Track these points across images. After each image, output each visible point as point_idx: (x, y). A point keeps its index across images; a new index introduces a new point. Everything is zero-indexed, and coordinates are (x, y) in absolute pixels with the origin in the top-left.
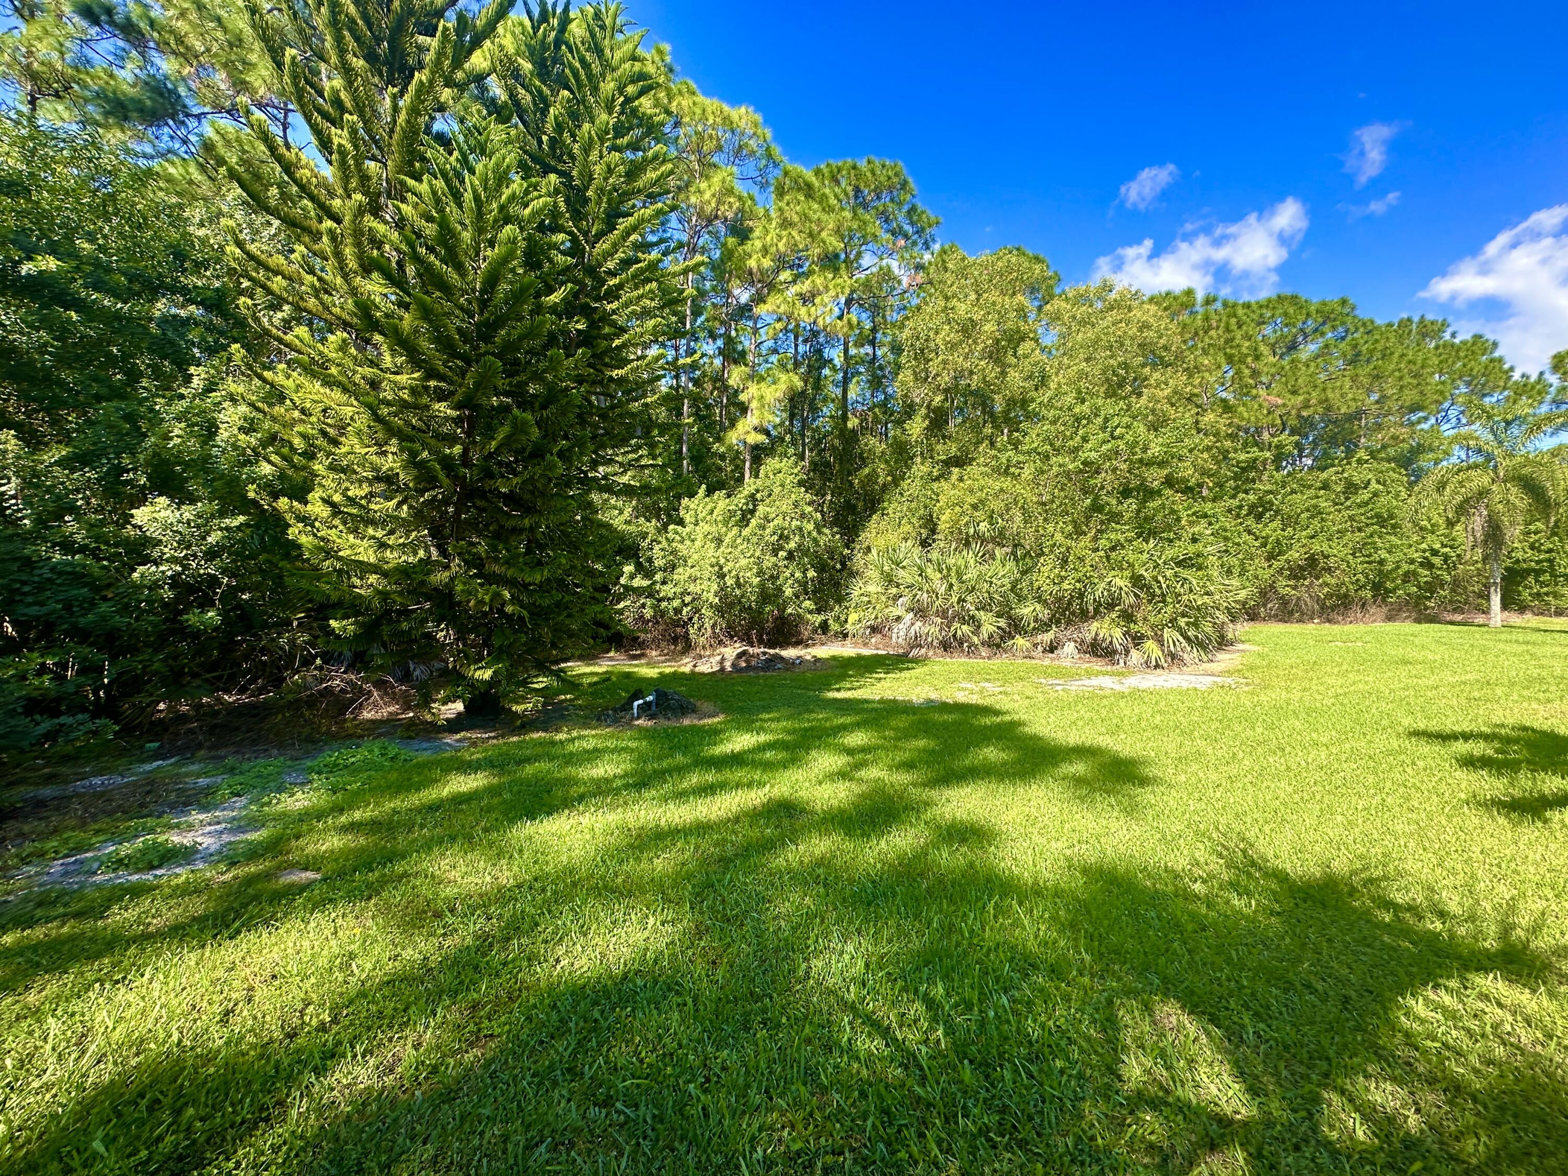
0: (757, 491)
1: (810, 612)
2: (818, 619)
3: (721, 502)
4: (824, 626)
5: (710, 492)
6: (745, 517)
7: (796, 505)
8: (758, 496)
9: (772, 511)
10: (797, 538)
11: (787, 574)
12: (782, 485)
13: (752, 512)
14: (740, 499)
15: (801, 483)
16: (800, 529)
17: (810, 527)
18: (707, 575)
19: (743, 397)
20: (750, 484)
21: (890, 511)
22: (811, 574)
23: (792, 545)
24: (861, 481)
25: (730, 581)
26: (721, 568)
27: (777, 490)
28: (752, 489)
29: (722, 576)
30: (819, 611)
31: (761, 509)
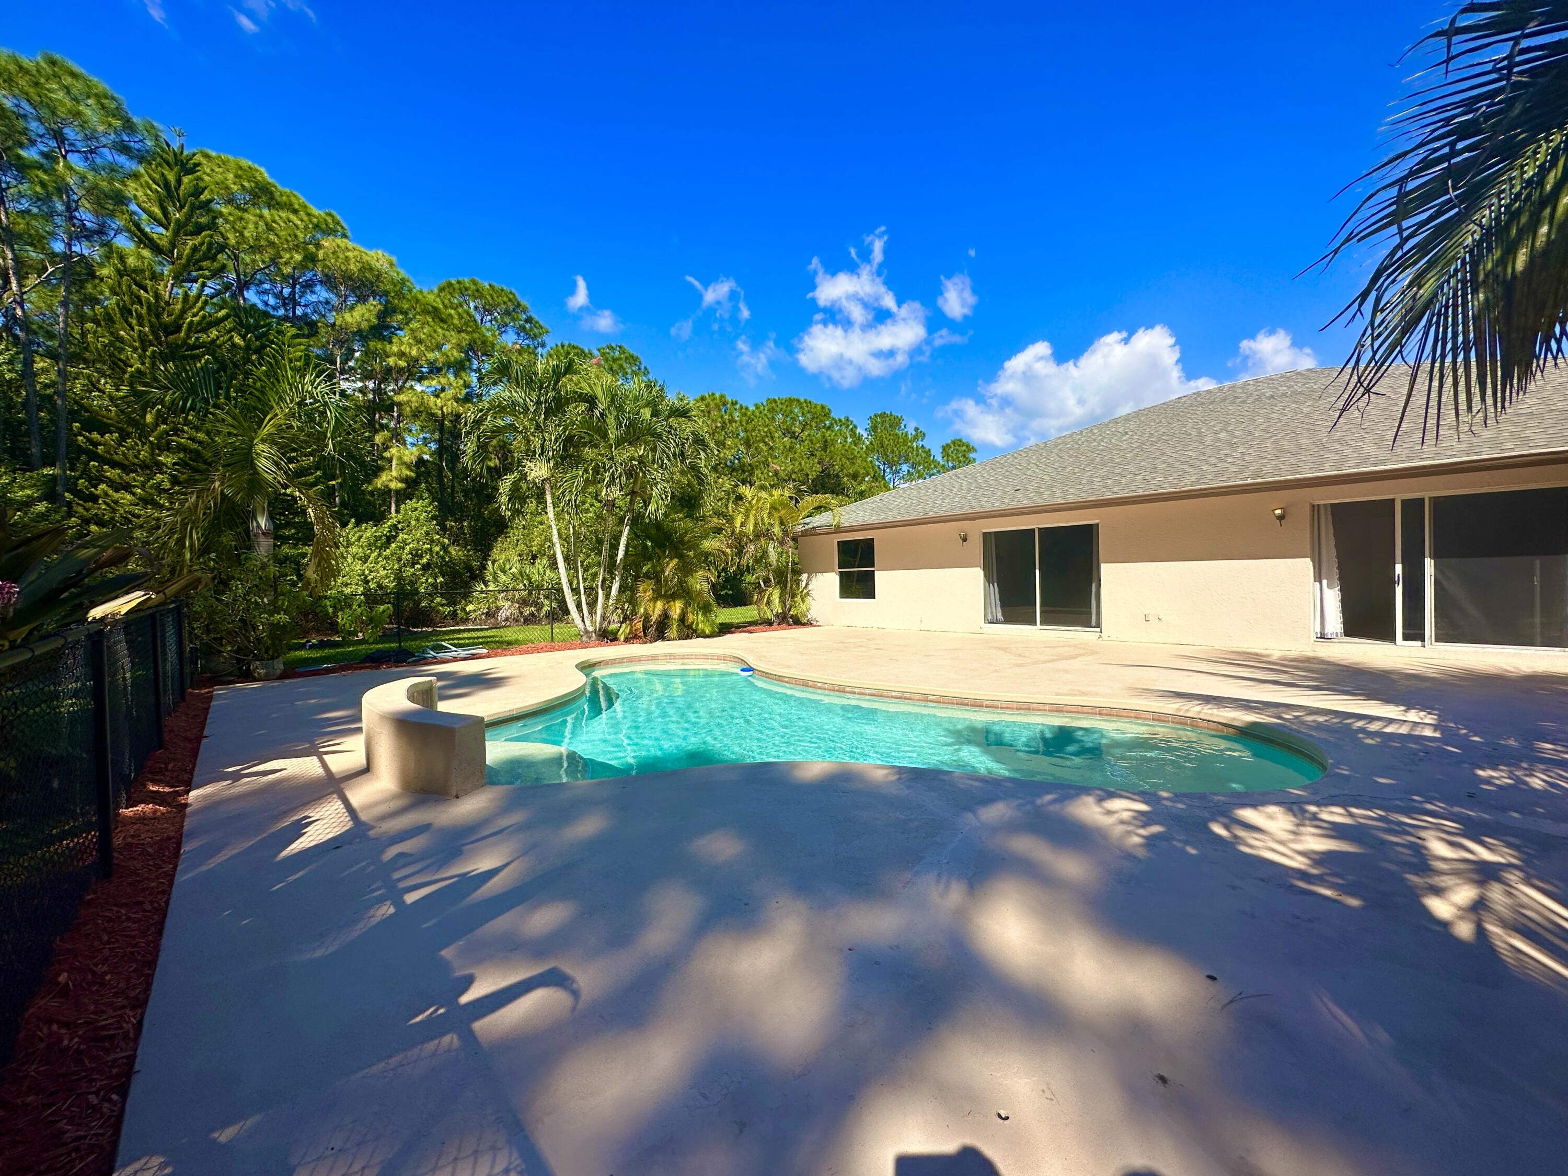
0: (399, 522)
1: (442, 605)
2: (448, 609)
3: (369, 531)
4: (454, 614)
5: (358, 524)
6: (390, 539)
7: (427, 533)
8: (400, 526)
9: (409, 538)
10: (428, 556)
11: (423, 580)
12: (417, 520)
13: (395, 537)
14: (385, 528)
15: (433, 518)
16: (430, 550)
17: (437, 549)
18: (355, 581)
19: (386, 454)
20: (394, 518)
21: (511, 535)
22: (440, 580)
23: (425, 561)
24: (489, 512)
25: (372, 585)
26: (366, 577)
27: (413, 523)
28: (394, 521)
29: (367, 582)
30: (449, 605)
31: (401, 536)
